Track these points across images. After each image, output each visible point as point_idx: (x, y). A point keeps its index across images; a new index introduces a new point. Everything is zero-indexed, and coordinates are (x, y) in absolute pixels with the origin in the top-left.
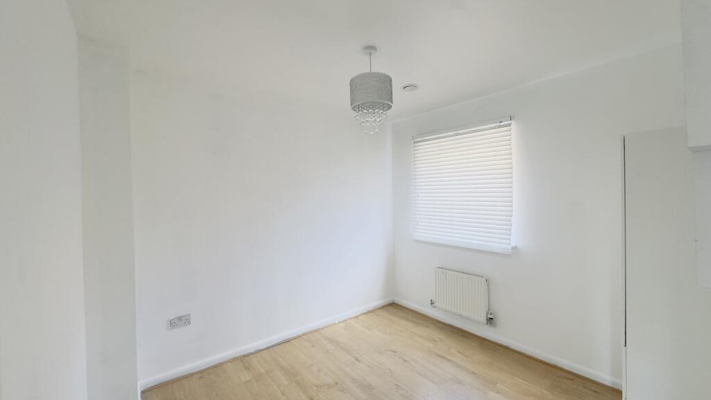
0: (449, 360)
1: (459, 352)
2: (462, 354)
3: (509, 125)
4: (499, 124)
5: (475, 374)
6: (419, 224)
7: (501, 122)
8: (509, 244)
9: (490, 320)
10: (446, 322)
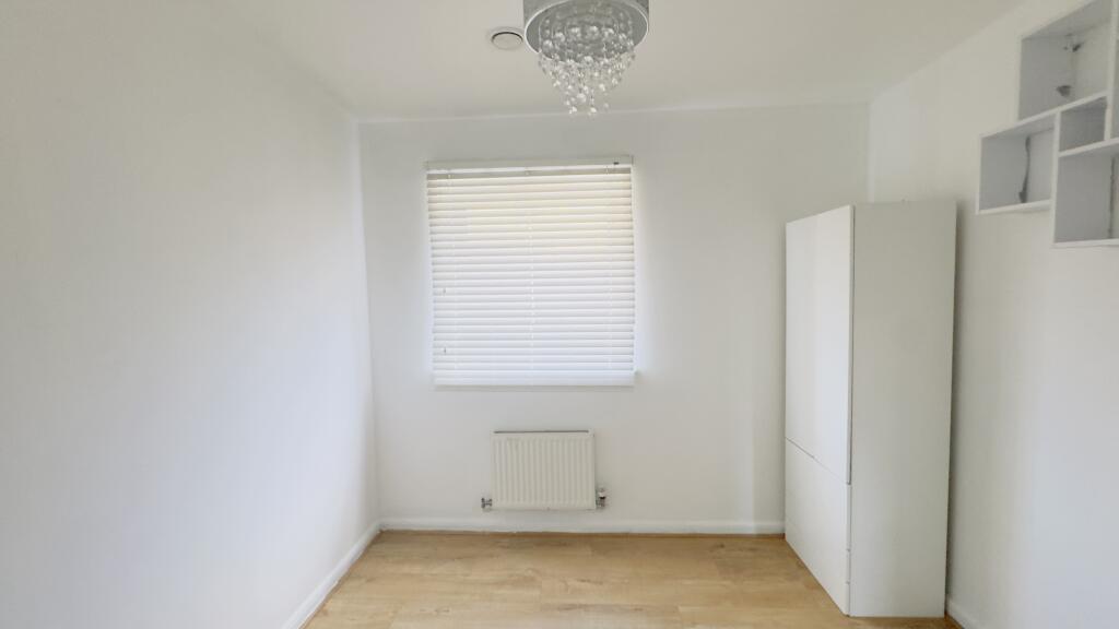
0: (585, 607)
1: (583, 581)
2: (589, 581)
3: (628, 171)
4: (612, 166)
5: (641, 610)
6: (449, 350)
7: (616, 163)
8: (632, 369)
9: (601, 501)
10: (515, 531)
